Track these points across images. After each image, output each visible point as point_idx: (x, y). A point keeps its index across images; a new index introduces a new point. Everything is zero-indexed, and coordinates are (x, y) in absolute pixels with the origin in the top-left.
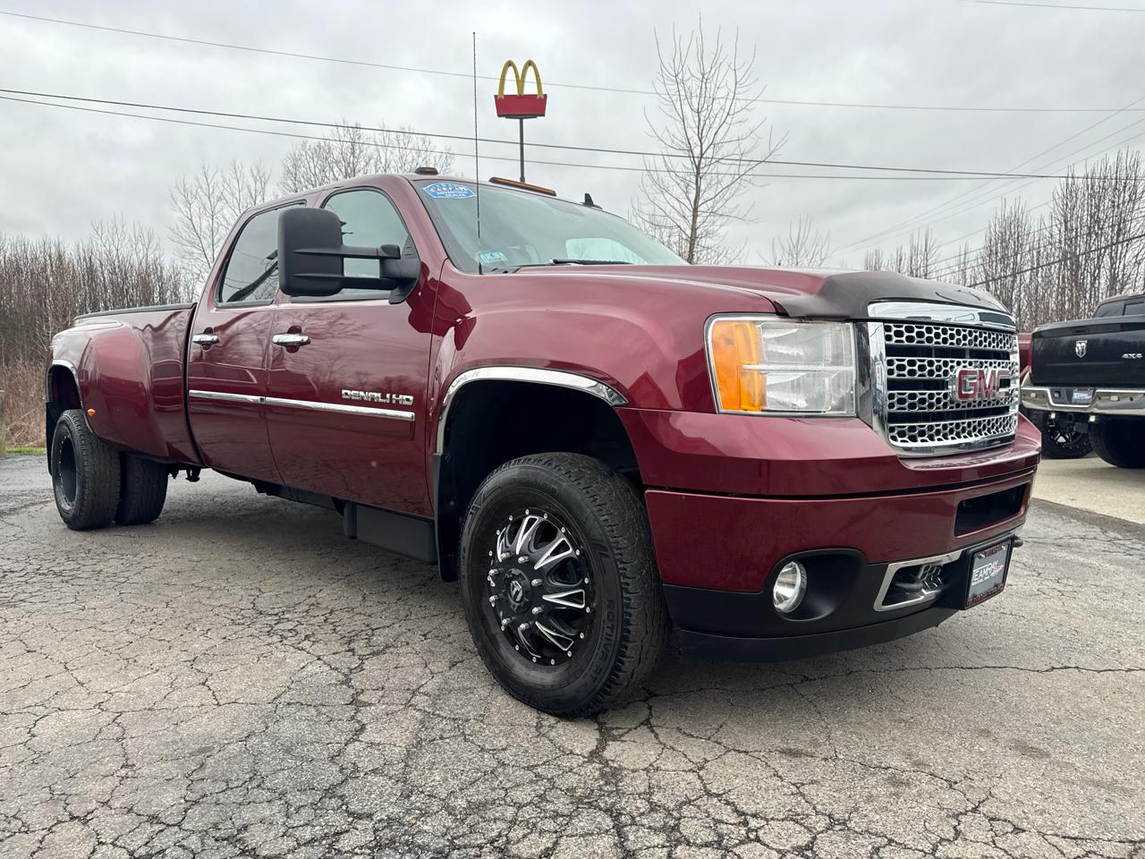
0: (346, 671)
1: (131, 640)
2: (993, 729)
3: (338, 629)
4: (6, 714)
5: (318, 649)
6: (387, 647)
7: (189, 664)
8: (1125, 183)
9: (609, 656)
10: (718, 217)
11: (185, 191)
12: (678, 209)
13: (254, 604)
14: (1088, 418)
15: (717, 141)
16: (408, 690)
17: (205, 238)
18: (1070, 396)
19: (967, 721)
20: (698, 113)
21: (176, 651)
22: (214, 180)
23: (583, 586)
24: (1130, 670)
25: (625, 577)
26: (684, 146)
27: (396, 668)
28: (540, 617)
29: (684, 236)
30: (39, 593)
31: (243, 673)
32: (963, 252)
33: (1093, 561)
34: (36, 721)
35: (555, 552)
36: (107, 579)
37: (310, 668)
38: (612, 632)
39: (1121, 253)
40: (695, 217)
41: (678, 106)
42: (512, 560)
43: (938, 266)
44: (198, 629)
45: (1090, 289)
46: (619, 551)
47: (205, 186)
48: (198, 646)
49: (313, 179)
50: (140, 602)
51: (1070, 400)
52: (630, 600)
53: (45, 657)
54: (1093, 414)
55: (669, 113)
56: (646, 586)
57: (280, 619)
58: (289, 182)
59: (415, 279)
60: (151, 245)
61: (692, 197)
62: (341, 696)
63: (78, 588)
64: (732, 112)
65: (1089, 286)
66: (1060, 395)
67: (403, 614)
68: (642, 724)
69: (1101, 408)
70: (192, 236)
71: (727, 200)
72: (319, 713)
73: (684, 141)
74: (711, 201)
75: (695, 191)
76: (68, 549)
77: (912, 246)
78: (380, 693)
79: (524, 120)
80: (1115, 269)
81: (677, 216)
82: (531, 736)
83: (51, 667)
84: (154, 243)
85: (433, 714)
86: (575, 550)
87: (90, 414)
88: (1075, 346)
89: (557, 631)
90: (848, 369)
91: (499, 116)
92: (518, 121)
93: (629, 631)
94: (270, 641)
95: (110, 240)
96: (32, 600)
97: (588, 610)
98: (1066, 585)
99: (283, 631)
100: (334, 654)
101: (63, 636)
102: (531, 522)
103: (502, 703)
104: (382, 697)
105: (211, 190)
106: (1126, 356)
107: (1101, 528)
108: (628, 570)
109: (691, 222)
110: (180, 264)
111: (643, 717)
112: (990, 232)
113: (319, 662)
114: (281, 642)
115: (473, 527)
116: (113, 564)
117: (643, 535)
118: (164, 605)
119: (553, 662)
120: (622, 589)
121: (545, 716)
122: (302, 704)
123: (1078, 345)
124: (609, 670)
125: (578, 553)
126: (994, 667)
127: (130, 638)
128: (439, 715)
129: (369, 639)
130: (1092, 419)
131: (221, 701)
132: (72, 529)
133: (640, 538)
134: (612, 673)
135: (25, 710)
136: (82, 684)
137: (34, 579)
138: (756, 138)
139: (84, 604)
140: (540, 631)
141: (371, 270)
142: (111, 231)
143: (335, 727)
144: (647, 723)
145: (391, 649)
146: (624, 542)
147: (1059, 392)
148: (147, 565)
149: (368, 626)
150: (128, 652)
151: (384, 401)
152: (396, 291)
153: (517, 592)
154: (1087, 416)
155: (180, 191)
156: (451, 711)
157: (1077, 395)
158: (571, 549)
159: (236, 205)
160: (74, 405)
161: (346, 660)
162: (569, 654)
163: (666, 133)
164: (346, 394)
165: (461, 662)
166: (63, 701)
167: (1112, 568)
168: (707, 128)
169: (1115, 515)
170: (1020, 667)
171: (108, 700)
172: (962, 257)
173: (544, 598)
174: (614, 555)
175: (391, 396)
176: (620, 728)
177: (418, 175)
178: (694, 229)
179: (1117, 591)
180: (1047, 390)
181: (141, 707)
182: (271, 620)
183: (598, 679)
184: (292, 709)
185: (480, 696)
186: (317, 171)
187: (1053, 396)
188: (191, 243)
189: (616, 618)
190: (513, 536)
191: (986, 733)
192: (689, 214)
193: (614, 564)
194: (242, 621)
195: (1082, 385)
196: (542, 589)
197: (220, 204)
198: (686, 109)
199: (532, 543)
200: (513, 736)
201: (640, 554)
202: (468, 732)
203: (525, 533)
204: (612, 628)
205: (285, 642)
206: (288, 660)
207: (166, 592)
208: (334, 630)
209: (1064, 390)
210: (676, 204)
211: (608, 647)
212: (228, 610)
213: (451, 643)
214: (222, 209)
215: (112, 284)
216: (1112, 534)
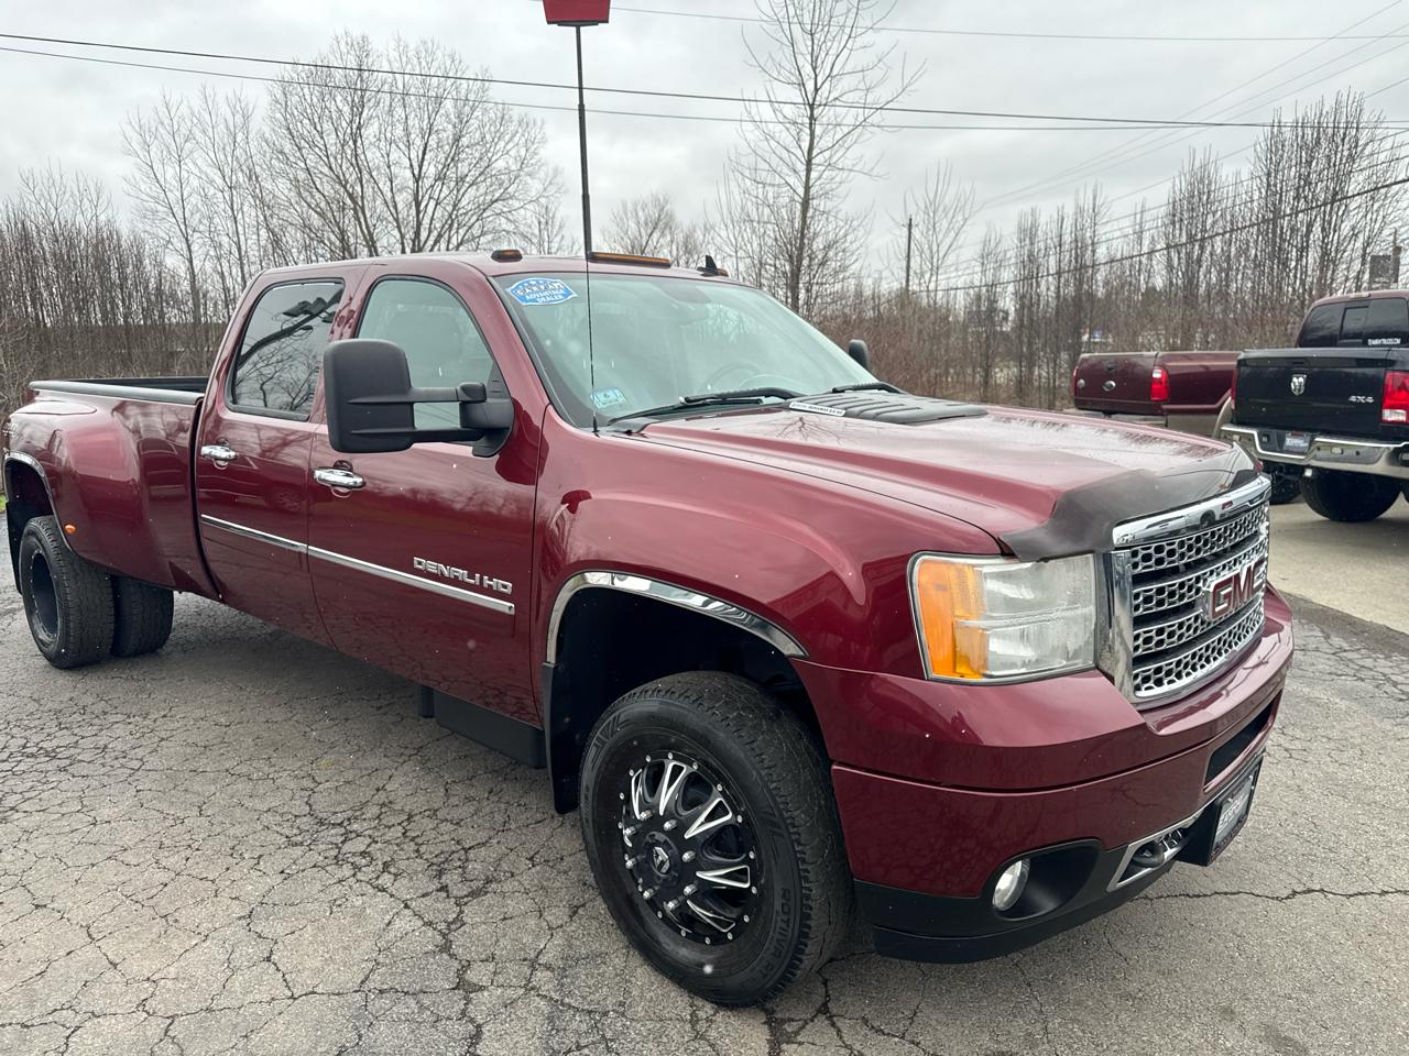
0: (443, 926)
1: (166, 880)
2: (1238, 1006)
3: (423, 849)
4: (27, 1027)
5: (403, 888)
6: (488, 881)
7: (244, 922)
8: (1345, 134)
9: (784, 952)
10: (837, 171)
11: (140, 127)
12: (788, 160)
13: (310, 806)
14: (1303, 472)
15: (834, 73)
16: (525, 960)
17: (172, 191)
18: (1281, 441)
19: (1205, 992)
20: (812, 35)
21: (224, 899)
22: (179, 113)
23: (747, 861)
24: (1384, 893)
25: (804, 861)
26: (794, 79)
27: (505, 919)
28: (692, 897)
29: (797, 198)
30: (33, 794)
31: (315, 936)
32: (1139, 210)
33: (1318, 693)
34: (68, 1038)
35: (710, 818)
36: (117, 764)
37: (397, 923)
38: (788, 926)
39: (1335, 225)
40: (809, 171)
41: (786, 26)
42: (655, 821)
43: (1108, 228)
44: (246, 856)
45: (1296, 267)
46: (795, 830)
47: (166, 121)
48: (252, 889)
49: (309, 111)
50: (164, 806)
51: (1280, 447)
52: (811, 891)
53: (59, 915)
54: (1309, 466)
55: (774, 36)
56: (829, 869)
57: (348, 832)
58: (278, 115)
59: (508, 428)
60: (100, 202)
61: (805, 145)
62: (441, 976)
63: (83, 783)
64: (853, 35)
65: (1293, 264)
66: (1269, 440)
67: (499, 818)
68: (819, 1011)
69: (1320, 460)
70: (154, 188)
71: (848, 149)
72: (422, 1008)
73: (793, 71)
74: (829, 152)
75: (808, 138)
76: (56, 706)
77: (1077, 206)
78: (491, 967)
79: (582, 29)
80: (1327, 244)
81: (786, 170)
82: (686, 1039)
83: (70, 935)
84: (104, 198)
85: (562, 1004)
86: (736, 814)
87: (70, 532)
88: (1291, 381)
89: (715, 913)
90: (1086, 610)
91: (549, 23)
92: (574, 29)
93: (810, 927)
94: (339, 875)
95: (46, 194)
96: (25, 806)
97: (754, 890)
98: (1294, 738)
99: (354, 854)
100: (423, 896)
101: (76, 875)
102: (676, 771)
103: (643, 978)
104: (495, 973)
105: (176, 127)
106: (1353, 399)
107: (1322, 631)
108: (809, 853)
109: (804, 180)
110: (140, 225)
111: (818, 1000)
112: (1174, 192)
113: (406, 911)
114: (354, 875)
115: (598, 763)
116: (119, 735)
117: (823, 802)
118: (195, 811)
119: (708, 941)
120: (800, 877)
121: (699, 1002)
122: (397, 991)
123: (1295, 379)
124: (784, 967)
125: (740, 819)
126: (1226, 893)
127: (163, 876)
128: (570, 1006)
129: (464, 868)
130: (1308, 473)
131: (295, 991)
132: (56, 667)
133: (820, 807)
134: (787, 971)
135: (50, 1018)
136: (115, 965)
137: (22, 767)
138: (885, 68)
139: (93, 814)
140: (693, 911)
141: (449, 417)
142: (46, 181)
143: (445, 1032)
144: (824, 1010)
145: (494, 886)
146: (801, 817)
147: (1268, 436)
148: (163, 734)
149: (458, 843)
150: (164, 906)
151: (472, 581)
152: (482, 442)
153: (663, 863)
154: (1303, 468)
155: (133, 127)
156: (584, 998)
157: (1290, 441)
158: (731, 814)
159: (210, 146)
160: (44, 510)
161: (439, 905)
162: (730, 937)
163: (770, 63)
164: (420, 563)
165: (583, 905)
166: (96, 999)
167: (1343, 705)
168: (823, 55)
169: (1335, 605)
170: (1256, 892)
171: (153, 995)
172: (1138, 216)
173: (699, 874)
174: (790, 833)
175: (481, 579)
176: (793, 1020)
177: (497, 263)
178: (807, 188)
179: (1353, 746)
180: (1254, 432)
181: (194, 1007)
182: (334, 835)
183: (770, 976)
184: (385, 1002)
185: (615, 969)
186: (315, 100)
187: (1260, 440)
188: (152, 197)
189: (792, 910)
190: (653, 785)
191: (1228, 1013)
192: (802, 168)
193: (790, 846)
194: (299, 838)
195: (1297, 429)
196: (696, 865)
197: (188, 146)
198: (796, 29)
199: (680, 802)
200: (665, 1040)
201: (821, 829)
202: (609, 1035)
203: (669, 786)
204: (787, 922)
205: (359, 875)
206: (368, 911)
207: (196, 788)
208: (418, 851)
209: (1274, 433)
210: (785, 154)
211: (783, 944)
212: (278, 818)
213: (565, 872)
214: (191, 152)
215: (55, 255)
216: (1337, 641)
